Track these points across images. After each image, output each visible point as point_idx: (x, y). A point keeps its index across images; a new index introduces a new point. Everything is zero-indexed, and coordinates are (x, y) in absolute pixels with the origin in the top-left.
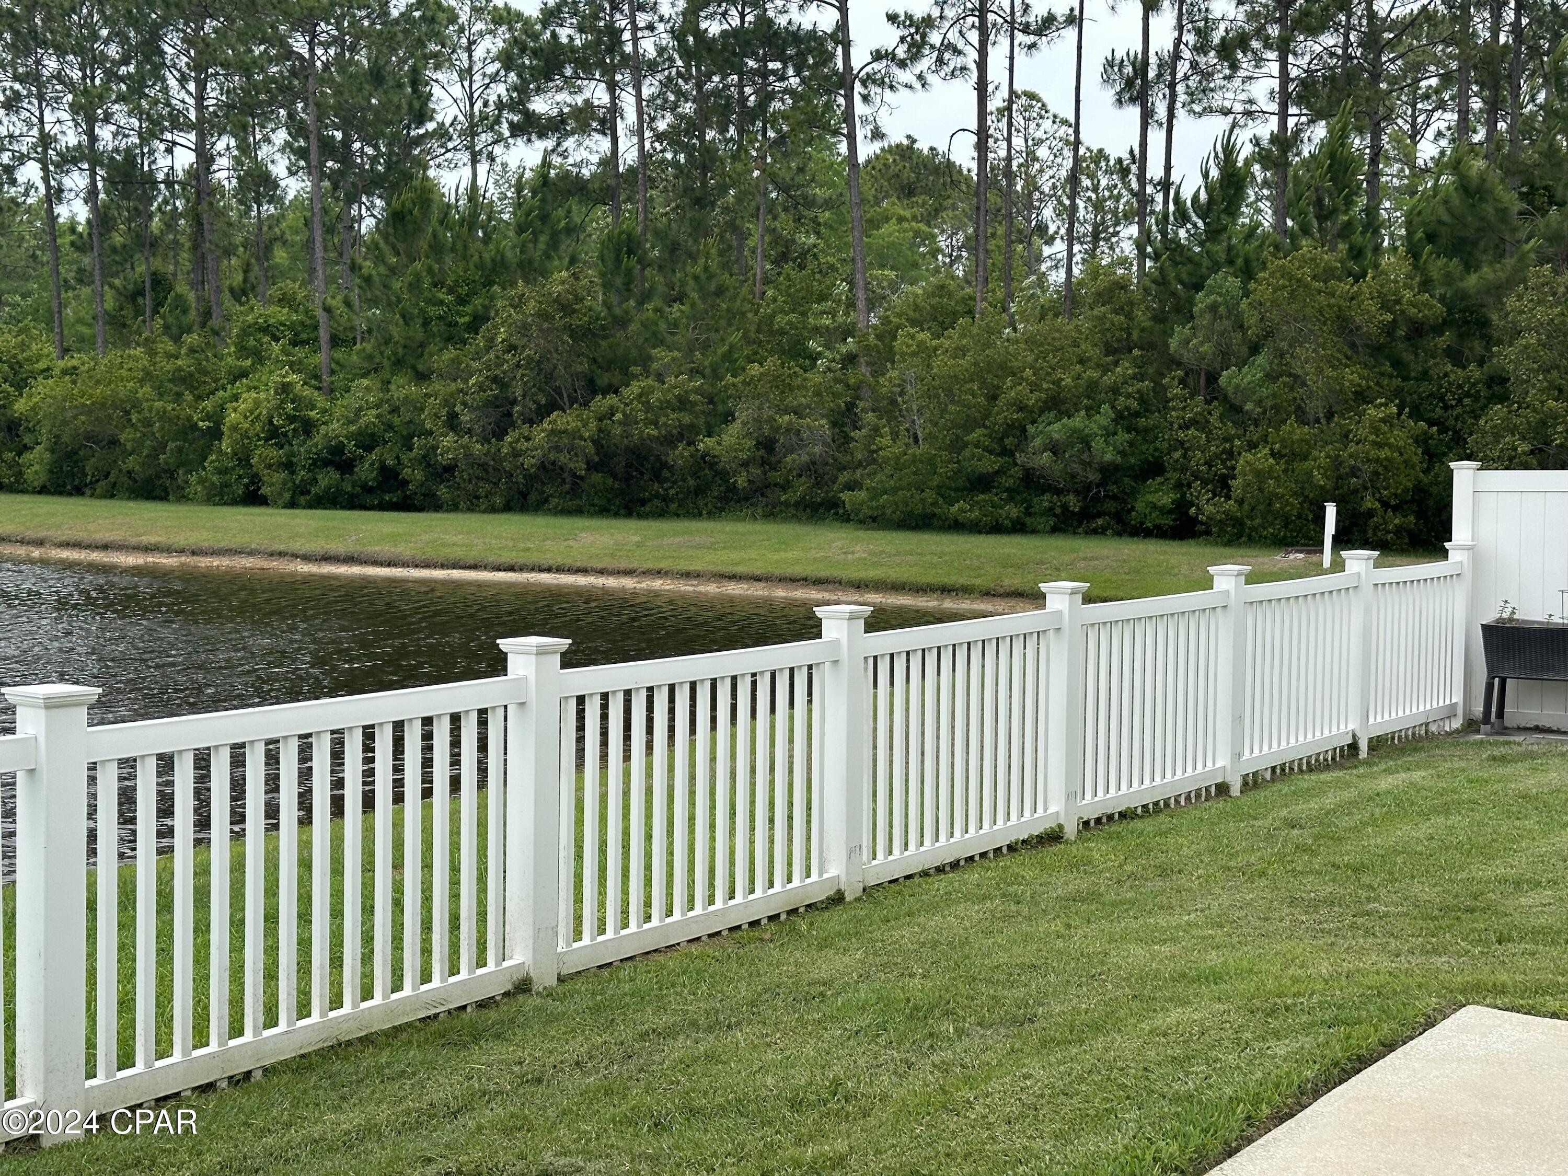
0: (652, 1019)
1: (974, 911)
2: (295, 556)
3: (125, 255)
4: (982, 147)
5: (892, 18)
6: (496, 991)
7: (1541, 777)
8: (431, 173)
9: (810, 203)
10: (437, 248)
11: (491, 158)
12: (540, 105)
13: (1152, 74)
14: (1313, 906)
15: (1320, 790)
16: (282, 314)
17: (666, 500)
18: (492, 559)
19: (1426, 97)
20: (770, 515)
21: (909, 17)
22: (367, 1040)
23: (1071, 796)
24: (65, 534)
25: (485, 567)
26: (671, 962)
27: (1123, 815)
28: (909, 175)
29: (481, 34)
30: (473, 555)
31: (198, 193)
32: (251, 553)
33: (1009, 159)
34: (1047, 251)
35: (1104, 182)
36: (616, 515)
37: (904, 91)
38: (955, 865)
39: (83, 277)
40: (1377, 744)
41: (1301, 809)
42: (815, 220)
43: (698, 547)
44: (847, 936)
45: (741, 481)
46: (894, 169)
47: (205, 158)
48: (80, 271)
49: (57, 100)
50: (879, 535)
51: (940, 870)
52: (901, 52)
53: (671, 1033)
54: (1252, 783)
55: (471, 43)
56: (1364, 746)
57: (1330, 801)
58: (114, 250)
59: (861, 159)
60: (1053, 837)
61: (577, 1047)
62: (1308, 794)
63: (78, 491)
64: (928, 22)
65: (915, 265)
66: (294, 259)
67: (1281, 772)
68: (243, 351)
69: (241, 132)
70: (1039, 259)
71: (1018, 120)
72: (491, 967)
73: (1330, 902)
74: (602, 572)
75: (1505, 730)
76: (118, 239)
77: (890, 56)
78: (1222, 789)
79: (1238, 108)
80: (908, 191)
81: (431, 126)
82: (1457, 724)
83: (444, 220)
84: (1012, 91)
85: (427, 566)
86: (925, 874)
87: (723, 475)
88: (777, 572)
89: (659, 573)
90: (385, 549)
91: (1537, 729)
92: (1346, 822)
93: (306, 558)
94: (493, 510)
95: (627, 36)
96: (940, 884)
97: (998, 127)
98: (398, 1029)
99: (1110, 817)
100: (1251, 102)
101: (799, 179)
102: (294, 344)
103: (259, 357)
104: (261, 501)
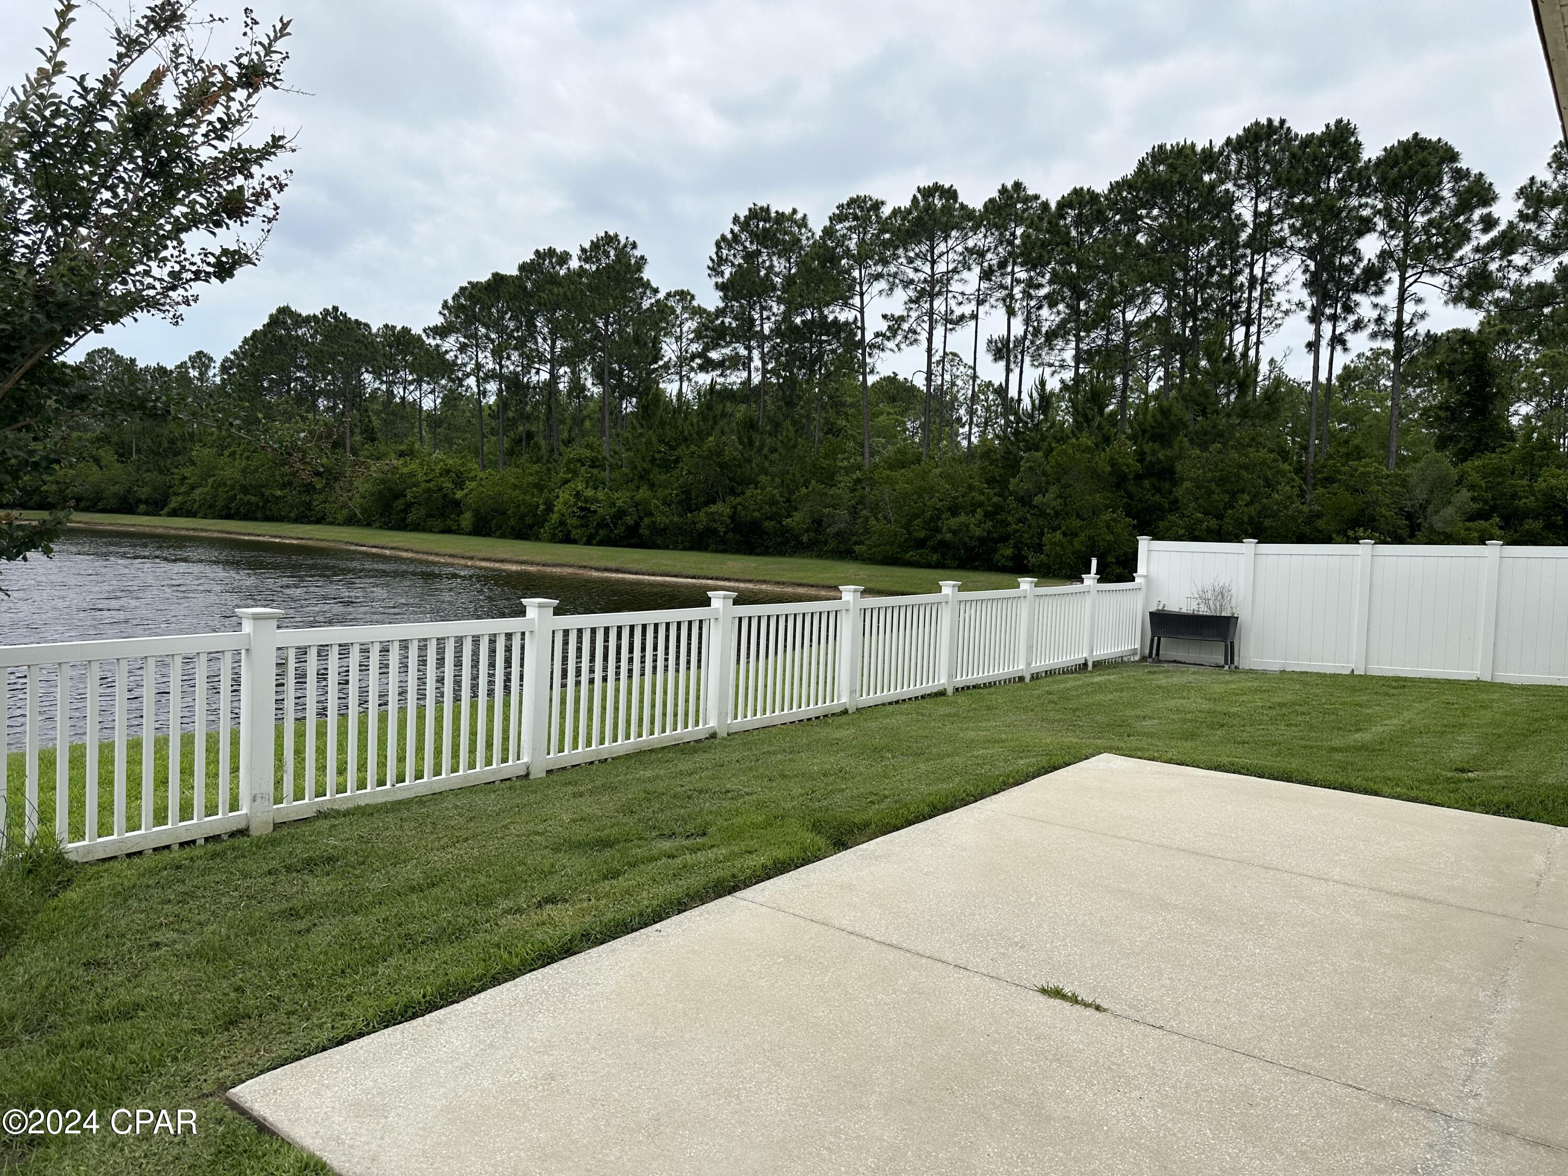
0: (766, 748)
1: (904, 718)
2: (591, 568)
3: (513, 423)
4: (929, 379)
5: (885, 317)
6: (703, 737)
7: (1170, 680)
8: (662, 386)
9: (843, 405)
10: (662, 423)
11: (689, 380)
12: (714, 355)
13: (1011, 345)
14: (1053, 722)
15: (1066, 681)
16: (587, 453)
17: (768, 548)
18: (685, 572)
19: (1154, 360)
20: (820, 556)
21: (893, 316)
22: (651, 751)
23: (950, 676)
24: (483, 554)
25: (682, 577)
26: (774, 730)
27: (974, 687)
28: (893, 392)
29: (687, 319)
30: (676, 571)
31: (550, 393)
32: (571, 566)
33: (942, 385)
34: (961, 430)
35: (991, 397)
36: (745, 554)
37: (888, 352)
38: (897, 702)
39: (493, 432)
40: (1097, 664)
41: (1055, 687)
42: (846, 413)
43: (784, 570)
44: (848, 724)
45: (805, 538)
46: (886, 389)
47: (554, 377)
48: (492, 429)
49: (485, 347)
50: (872, 567)
51: (890, 703)
52: (888, 334)
53: (775, 753)
54: (1035, 677)
55: (682, 323)
56: (1090, 664)
57: (1069, 685)
58: (508, 419)
59: (869, 383)
60: (942, 693)
61: (736, 756)
62: (1060, 682)
63: (488, 535)
64: (902, 319)
65: (895, 437)
66: (593, 426)
67: (1050, 673)
68: (569, 470)
69: (573, 365)
70: (957, 435)
71: (947, 366)
72: (701, 726)
73: (1059, 721)
74: (737, 580)
75: (1160, 661)
76: (511, 414)
77: (884, 335)
78: (1021, 679)
79: (1057, 363)
80: (893, 400)
81: (661, 363)
82: (1137, 658)
83: (665, 410)
84: (945, 353)
85: (654, 575)
86: (883, 704)
87: (796, 537)
88: (822, 583)
89: (765, 582)
90: (636, 567)
91: (1175, 661)
92: (1075, 693)
93: (597, 569)
94: (684, 549)
95: (758, 322)
96: (890, 708)
97: (936, 369)
98: (664, 748)
99: (968, 687)
100: (1063, 360)
101: (838, 393)
102: (593, 467)
103: (575, 473)
104: (574, 542)
